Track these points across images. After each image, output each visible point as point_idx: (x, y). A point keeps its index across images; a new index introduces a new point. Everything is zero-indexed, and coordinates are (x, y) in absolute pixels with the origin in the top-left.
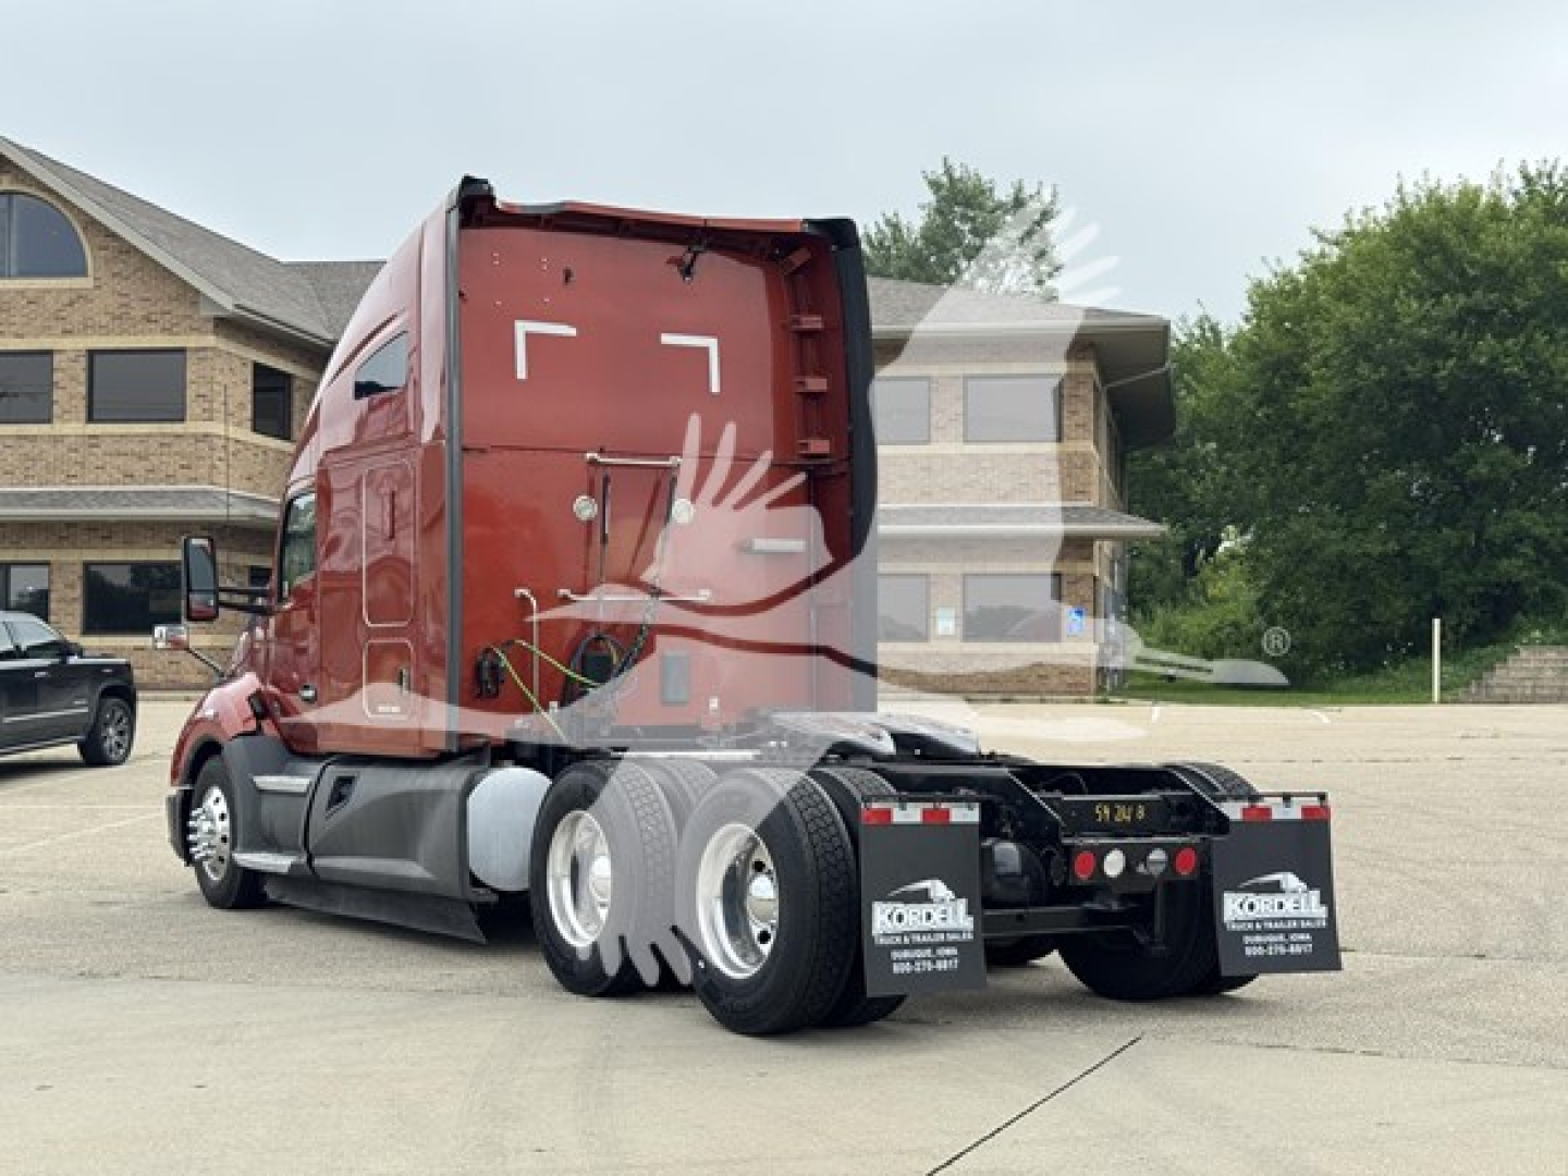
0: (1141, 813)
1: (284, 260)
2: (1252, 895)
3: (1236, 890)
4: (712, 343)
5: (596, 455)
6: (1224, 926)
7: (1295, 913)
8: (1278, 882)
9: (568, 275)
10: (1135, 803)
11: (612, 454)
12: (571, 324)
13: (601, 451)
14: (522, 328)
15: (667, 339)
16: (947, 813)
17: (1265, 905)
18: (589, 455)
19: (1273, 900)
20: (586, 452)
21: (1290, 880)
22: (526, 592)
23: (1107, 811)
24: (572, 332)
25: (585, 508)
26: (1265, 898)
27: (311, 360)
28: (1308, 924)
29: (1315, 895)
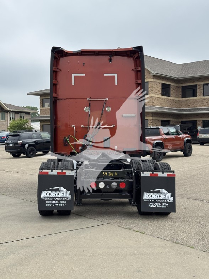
0: (116, 174)
1: (178, 64)
2: (152, 193)
3: (148, 192)
4: (116, 75)
5: (89, 99)
6: (143, 200)
7: (164, 198)
8: (160, 191)
9: (84, 64)
10: (114, 172)
11: (92, 99)
12: (84, 74)
13: (90, 98)
14: (73, 75)
15: (105, 75)
16: (65, 173)
17: (155, 196)
18: (87, 99)
19: (158, 195)
20: (87, 98)
21: (163, 191)
22: (74, 126)
23: (106, 174)
24: (84, 75)
25: (86, 109)
26: (155, 194)
27: (175, 82)
28: (167, 201)
29: (170, 194)
